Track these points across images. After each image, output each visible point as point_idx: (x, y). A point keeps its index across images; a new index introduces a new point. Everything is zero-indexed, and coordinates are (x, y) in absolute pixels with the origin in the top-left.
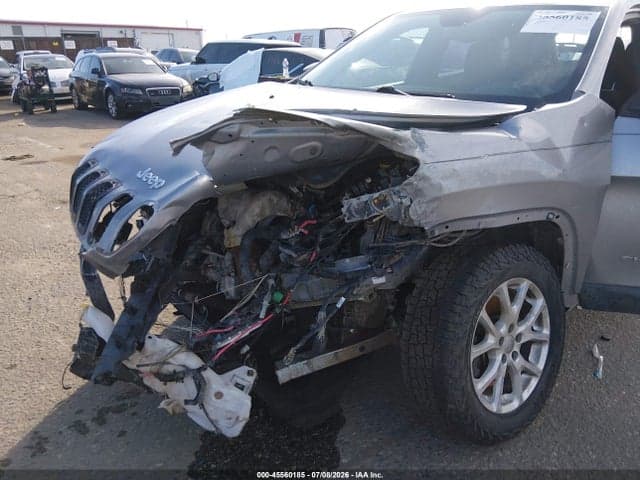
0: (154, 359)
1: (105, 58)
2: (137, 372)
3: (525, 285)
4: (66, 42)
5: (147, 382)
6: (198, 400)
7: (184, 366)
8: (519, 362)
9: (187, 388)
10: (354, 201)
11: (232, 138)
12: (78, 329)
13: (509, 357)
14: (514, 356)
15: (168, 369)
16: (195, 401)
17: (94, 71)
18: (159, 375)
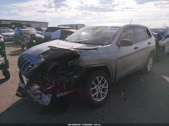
0: (33, 91)
1: (23, 30)
2: (29, 94)
3: (102, 77)
4: (13, 25)
5: (31, 96)
6: (41, 99)
7: (38, 92)
8: (102, 92)
9: (39, 96)
10: (70, 62)
11: (48, 53)
12: (18, 86)
13: (99, 91)
14: (101, 91)
15: (35, 93)
16: (40, 99)
17: (20, 34)
18: (33, 94)
